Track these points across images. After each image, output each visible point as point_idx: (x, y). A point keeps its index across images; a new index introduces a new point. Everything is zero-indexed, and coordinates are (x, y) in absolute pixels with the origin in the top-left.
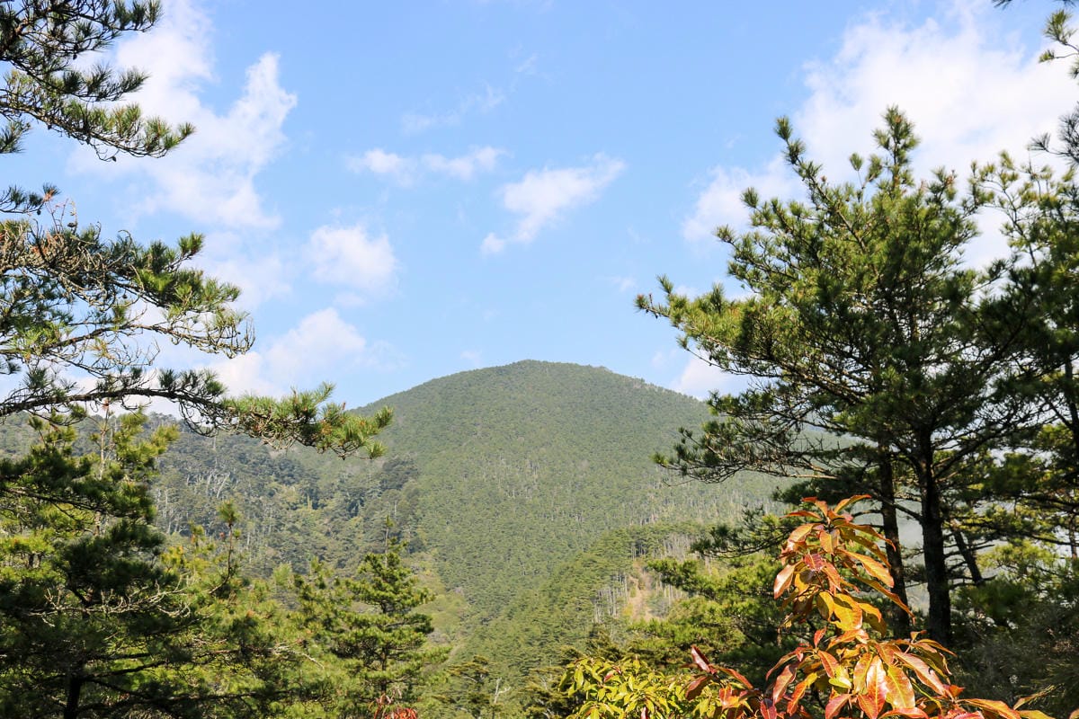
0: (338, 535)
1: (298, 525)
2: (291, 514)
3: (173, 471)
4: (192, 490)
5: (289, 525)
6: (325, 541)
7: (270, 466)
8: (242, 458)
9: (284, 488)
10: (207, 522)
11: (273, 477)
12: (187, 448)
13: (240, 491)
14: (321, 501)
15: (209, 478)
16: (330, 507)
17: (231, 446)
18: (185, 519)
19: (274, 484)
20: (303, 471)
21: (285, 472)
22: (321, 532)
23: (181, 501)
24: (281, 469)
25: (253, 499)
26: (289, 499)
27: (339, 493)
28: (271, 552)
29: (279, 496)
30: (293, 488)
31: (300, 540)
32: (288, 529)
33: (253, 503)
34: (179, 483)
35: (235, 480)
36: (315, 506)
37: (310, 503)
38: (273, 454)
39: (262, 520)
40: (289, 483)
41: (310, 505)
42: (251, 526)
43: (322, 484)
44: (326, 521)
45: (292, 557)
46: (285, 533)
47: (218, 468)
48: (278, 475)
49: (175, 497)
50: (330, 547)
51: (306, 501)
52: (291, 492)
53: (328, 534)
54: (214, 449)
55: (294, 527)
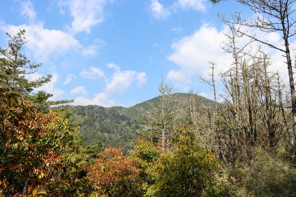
0: (135, 133)
1: (126, 130)
2: (124, 128)
3: (99, 118)
4: (103, 123)
5: (124, 131)
6: (132, 134)
7: (120, 117)
8: (113, 115)
9: (123, 122)
10: (106, 130)
11: (120, 119)
12: (102, 113)
13: (113, 123)
14: (131, 125)
15: (107, 120)
16: (133, 127)
17: (111, 112)
18: (102, 129)
19: (121, 121)
20: (127, 118)
21: (123, 118)
22: (131, 132)
23: (101, 125)
24: (122, 118)
25: (116, 124)
26: (124, 125)
27: (134, 124)
28: (120, 136)
29: (121, 124)
30: (124, 122)
31: (126, 134)
32: (124, 132)
33: (116, 126)
34: (100, 121)
35: (112, 120)
36: (129, 126)
37: (128, 125)
38: (120, 114)
39: (118, 129)
40: (124, 121)
41: (128, 126)
42: (116, 130)
43: (131, 121)
44: (132, 130)
45: (125, 138)
46: (123, 132)
47: (108, 117)
48: (121, 119)
49: (99, 124)
50: (133, 136)
51: (127, 125)
52: (124, 123)
53: (132, 132)
54: (107, 113)
55: (125, 131)
